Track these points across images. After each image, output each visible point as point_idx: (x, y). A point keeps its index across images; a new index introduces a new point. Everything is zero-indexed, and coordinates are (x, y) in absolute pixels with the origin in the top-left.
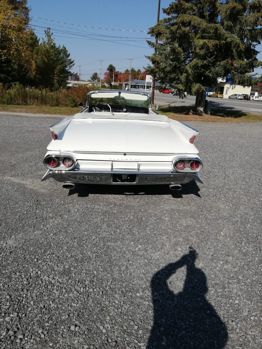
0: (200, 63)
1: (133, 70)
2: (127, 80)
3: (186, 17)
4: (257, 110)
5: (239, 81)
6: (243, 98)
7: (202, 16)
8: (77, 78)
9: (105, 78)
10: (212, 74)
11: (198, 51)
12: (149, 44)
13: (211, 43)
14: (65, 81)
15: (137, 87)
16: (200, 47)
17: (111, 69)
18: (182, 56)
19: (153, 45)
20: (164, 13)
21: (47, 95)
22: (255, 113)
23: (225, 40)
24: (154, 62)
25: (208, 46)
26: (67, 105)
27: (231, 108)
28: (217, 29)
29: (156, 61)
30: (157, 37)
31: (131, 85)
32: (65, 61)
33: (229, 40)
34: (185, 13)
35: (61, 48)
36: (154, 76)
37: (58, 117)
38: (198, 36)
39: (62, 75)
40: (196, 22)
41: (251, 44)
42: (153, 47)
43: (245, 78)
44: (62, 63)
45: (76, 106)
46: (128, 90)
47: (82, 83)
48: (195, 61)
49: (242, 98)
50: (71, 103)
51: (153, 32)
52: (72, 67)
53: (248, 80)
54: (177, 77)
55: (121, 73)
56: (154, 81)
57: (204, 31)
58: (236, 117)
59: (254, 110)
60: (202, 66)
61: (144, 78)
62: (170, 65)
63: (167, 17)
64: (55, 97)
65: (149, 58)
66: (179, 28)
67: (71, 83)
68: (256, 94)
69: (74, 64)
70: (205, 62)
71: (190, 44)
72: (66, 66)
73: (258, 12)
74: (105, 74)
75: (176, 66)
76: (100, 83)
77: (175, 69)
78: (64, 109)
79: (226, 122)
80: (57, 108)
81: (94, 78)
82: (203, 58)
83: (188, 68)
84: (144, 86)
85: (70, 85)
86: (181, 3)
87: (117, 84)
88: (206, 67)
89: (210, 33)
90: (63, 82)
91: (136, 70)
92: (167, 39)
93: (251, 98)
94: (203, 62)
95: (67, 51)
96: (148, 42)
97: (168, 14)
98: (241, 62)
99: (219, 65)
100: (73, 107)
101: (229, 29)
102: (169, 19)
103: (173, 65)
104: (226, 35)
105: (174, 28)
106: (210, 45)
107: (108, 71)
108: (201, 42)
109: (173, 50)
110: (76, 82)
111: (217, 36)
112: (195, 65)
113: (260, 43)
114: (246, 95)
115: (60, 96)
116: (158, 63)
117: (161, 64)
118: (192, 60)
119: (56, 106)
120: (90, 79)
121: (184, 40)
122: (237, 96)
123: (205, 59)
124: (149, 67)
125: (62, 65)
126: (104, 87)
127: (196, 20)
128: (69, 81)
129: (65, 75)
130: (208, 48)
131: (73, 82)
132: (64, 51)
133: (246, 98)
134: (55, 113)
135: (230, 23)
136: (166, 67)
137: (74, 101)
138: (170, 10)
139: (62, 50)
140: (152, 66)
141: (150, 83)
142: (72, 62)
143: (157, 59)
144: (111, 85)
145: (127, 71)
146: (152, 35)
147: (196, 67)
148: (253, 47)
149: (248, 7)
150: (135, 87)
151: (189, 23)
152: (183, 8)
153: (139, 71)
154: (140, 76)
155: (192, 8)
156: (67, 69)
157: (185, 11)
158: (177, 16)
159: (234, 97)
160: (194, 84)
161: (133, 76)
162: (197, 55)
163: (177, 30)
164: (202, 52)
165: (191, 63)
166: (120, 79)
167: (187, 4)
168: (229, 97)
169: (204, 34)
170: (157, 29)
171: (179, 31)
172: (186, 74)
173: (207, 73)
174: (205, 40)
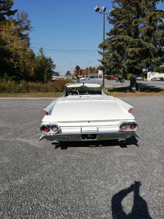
1: (90, 68)
2: (87, 74)
3: (121, 37)
5: (157, 70)
7: (130, 35)
8: (57, 74)
9: (74, 73)
10: (139, 67)
11: (129, 55)
12: (99, 53)
13: (137, 50)
14: (51, 77)
15: (94, 77)
16: (130, 52)
17: (78, 68)
18: (120, 58)
20: (107, 35)
21: (41, 86)
23: (145, 47)
25: (135, 52)
26: (53, 91)
27: (153, 86)
28: (140, 42)
29: (104, 62)
30: (104, 49)
31: (90, 77)
32: (51, 65)
33: (148, 47)
34: (120, 34)
36: (104, 71)
37: (47, 99)
38: (129, 46)
39: (49, 74)
41: (161, 48)
42: (102, 54)
43: (160, 68)
44: (49, 66)
45: (58, 91)
46: (88, 79)
47: (61, 77)
48: (128, 61)
49: (159, 79)
50: (55, 90)
51: (101, 46)
52: (55, 69)
53: (162, 69)
54: (117, 71)
55: (83, 70)
56: (104, 74)
57: (132, 43)
58: (156, 92)
60: (133, 63)
61: (97, 72)
62: (113, 64)
63: (109, 37)
64: (45, 87)
65: (100, 61)
66: (116, 43)
67: (54, 78)
69: (56, 67)
70: (134, 61)
71: (124, 51)
72: (51, 68)
73: (163, 30)
74: (74, 71)
75: (116, 64)
76: (72, 76)
77: (116, 66)
78: (50, 93)
79: (151, 95)
80: (47, 93)
81: (68, 74)
82: (133, 58)
83: (124, 65)
84: (98, 77)
85: (54, 79)
86: (117, 29)
88: (135, 64)
89: (136, 44)
90: (49, 78)
91: (93, 67)
92: (110, 49)
94: (133, 61)
95: (51, 60)
96: (99, 52)
97: (110, 35)
98: (157, 59)
99: (143, 62)
100: (56, 92)
101: (147, 41)
102: (110, 38)
103: (115, 64)
104: (145, 45)
105: (114, 43)
107: (76, 69)
108: (131, 50)
109: (114, 56)
110: (57, 77)
111: (140, 45)
112: (128, 63)
115: (49, 86)
116: (106, 64)
117: (107, 64)
118: (126, 60)
120: (66, 75)
121: (120, 50)
122: (156, 79)
123: (134, 59)
124: (100, 66)
126: (74, 79)
127: (127, 37)
128: (53, 77)
129: (51, 73)
130: (135, 53)
131: (55, 77)
132: (50, 60)
133: (162, 79)
134: (46, 97)
135: (148, 37)
137: (57, 89)
138: (111, 33)
139: (48, 59)
140: (102, 65)
141: (101, 75)
143: (105, 61)
144: (78, 77)
145: (87, 68)
146: (101, 48)
147: (129, 64)
148: (163, 49)
149: (157, 28)
150: (92, 77)
151: (123, 40)
152: (118, 32)
153: (94, 68)
154: (95, 71)
155: (124, 31)
156: (52, 70)
158: (115, 37)
159: (154, 80)
160: (129, 74)
161: (91, 71)
162: (128, 57)
163: (115, 44)
164: (132, 56)
165: (125, 62)
166: (83, 74)
167: (120, 29)
168: (151, 80)
169: (132, 45)
170: (104, 44)
171: (117, 45)
172: (123, 69)
173: (136, 67)
174: (133, 49)
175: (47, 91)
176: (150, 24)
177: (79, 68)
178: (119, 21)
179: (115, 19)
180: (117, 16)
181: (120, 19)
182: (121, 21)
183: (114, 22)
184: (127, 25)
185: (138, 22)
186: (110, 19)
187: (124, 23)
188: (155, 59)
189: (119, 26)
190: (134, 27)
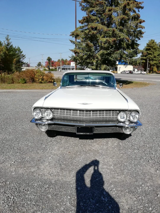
0: (105, 52)
1: (62, 60)
2: (59, 66)
3: (94, 25)
4: (140, 79)
5: (130, 63)
6: (129, 73)
7: (103, 24)
8: (28, 66)
9: (46, 65)
10: (113, 58)
11: (103, 45)
13: (111, 40)
14: (20, 68)
15: (66, 69)
16: (104, 42)
17: (49, 59)
18: (93, 49)
19: (74, 42)
20: (80, 23)
21: (5, 76)
22: (139, 81)
23: (120, 37)
24: (75, 53)
25: (109, 42)
26: (20, 82)
27: (120, 79)
28: (114, 31)
29: (77, 52)
30: (76, 38)
31: (62, 68)
32: (20, 56)
33: (122, 37)
34: (93, 22)
35: (17, 48)
36: (76, 62)
37: (12, 91)
38: (102, 36)
39: (18, 64)
40: (100, 27)
41: (134, 40)
42: (74, 44)
44: (18, 57)
45: (25, 83)
46: (60, 71)
47: (31, 68)
48: (101, 52)
50: (22, 81)
51: (73, 34)
52: (24, 59)
53: (134, 61)
54: (91, 62)
55: (55, 62)
56: (76, 65)
57: (106, 33)
59: (139, 79)
60: (107, 54)
61: (69, 64)
62: (86, 54)
63: (81, 25)
64: (10, 78)
65: (72, 50)
66: (90, 31)
67: (24, 69)
68: (136, 70)
69: (25, 57)
70: (108, 51)
71: (97, 41)
72: (20, 59)
73: (137, 20)
74: (46, 62)
75: (90, 54)
76: (43, 68)
77: (89, 57)
78: (16, 85)
80: (12, 85)
81: (39, 65)
82: (107, 49)
83: (98, 56)
84: (70, 68)
86: (90, 17)
87: (53, 68)
88: (109, 54)
89: (110, 33)
90: (19, 69)
91: (65, 59)
92: (83, 38)
93: (134, 73)
94: (107, 51)
96: (71, 41)
97: (82, 23)
98: (130, 51)
99: (117, 53)
100: (23, 84)
101: (121, 31)
102: (83, 26)
103: (88, 54)
104: (120, 35)
105: (87, 31)
106: (110, 41)
107: (47, 61)
108: (105, 39)
109: (87, 45)
110: (28, 68)
111: (114, 35)
112: (102, 54)
113: (140, 39)
114: (131, 71)
115: (15, 77)
116: (78, 53)
117: (80, 54)
118: (99, 51)
119: (12, 83)
120: (37, 66)
121: (93, 39)
122: (126, 72)
124: (73, 56)
125: (18, 58)
126: (45, 70)
127: (100, 26)
128: (23, 68)
129: (20, 64)
131: (26, 68)
132: (19, 50)
133: (131, 72)
135: (121, 27)
136: (83, 56)
137: (24, 80)
138: (83, 20)
139: (17, 49)
141: (74, 67)
142: (24, 56)
143: (78, 51)
144: (49, 68)
145: (59, 60)
146: (73, 37)
147: (102, 55)
148: (136, 41)
149: (131, 18)
150: (64, 69)
151: (96, 29)
152: (92, 20)
153: (66, 60)
154: (67, 63)
155: (97, 19)
156: (21, 60)
157: (93, 21)
158: (88, 25)
159: (124, 72)
160: (102, 66)
161: (63, 63)
162: (102, 48)
163: (89, 33)
164: (106, 45)
165: (99, 53)
166: (55, 65)
167: (93, 17)
168: (121, 73)
169: (106, 34)
170: (76, 33)
171: (90, 33)
172: (97, 59)
173: (110, 58)
174: (107, 38)
175: (13, 83)
176: (124, 13)
177: (51, 59)
178: (92, 9)
179: (88, 6)
180: (89, 3)
181: (93, 6)
182: (94, 8)
183: (87, 9)
184: (101, 13)
185: (112, 10)
186: (82, 6)
187: (97, 11)
188: (128, 51)
189: (92, 13)
190: (108, 15)
